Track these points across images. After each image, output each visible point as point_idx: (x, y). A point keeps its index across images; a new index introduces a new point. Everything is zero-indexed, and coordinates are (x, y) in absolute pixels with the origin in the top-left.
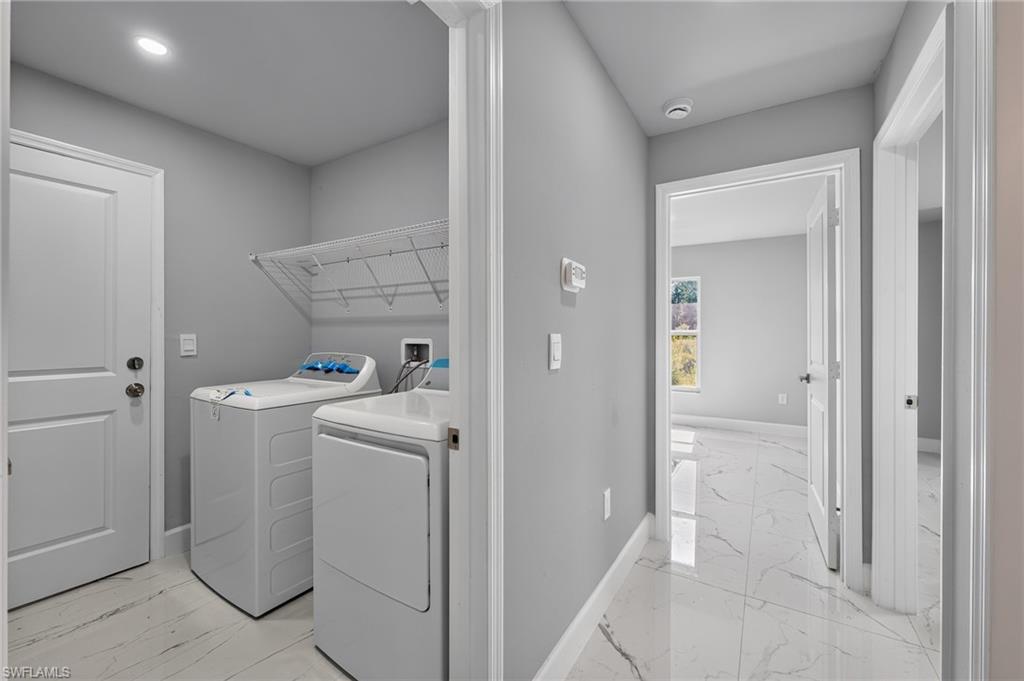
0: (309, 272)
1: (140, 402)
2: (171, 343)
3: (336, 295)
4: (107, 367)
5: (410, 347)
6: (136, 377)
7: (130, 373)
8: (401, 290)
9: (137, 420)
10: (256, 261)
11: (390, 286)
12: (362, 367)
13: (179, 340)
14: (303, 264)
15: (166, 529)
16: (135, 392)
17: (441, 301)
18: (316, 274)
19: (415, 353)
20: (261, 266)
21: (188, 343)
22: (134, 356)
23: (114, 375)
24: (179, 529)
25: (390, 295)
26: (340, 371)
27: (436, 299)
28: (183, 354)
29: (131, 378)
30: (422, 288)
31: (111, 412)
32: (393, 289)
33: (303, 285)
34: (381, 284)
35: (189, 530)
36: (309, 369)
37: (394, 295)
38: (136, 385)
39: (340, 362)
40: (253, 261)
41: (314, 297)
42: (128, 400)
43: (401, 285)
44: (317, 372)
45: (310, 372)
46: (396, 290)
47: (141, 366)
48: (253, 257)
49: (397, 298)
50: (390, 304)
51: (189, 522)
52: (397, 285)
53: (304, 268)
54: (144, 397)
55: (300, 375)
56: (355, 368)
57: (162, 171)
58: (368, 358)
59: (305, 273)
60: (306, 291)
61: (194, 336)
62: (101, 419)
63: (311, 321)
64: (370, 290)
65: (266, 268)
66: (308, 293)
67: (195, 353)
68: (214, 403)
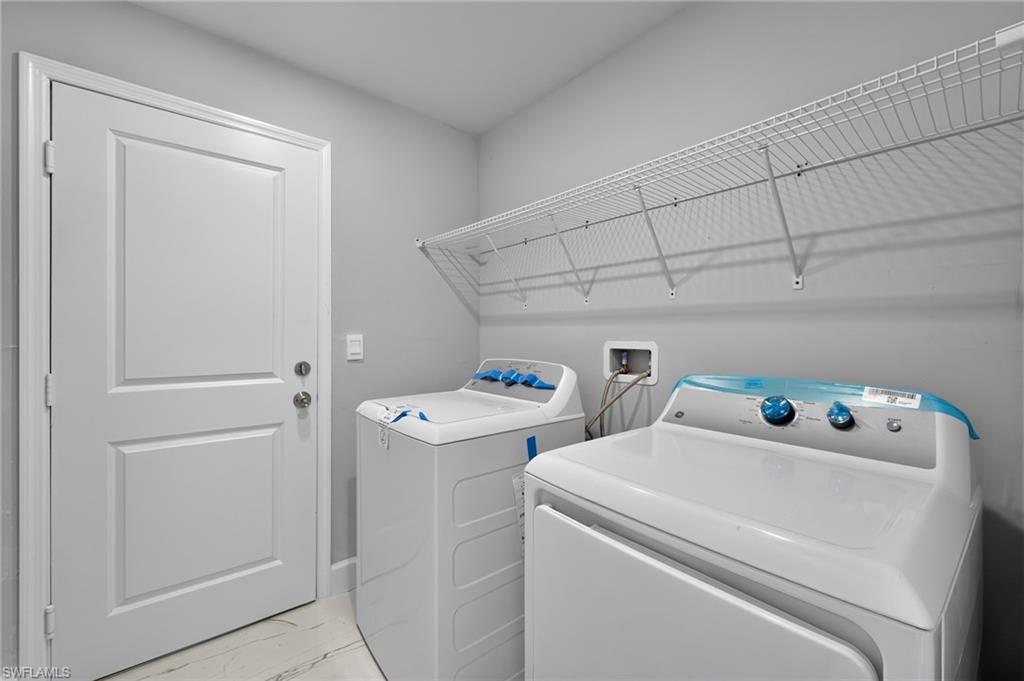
0: (477, 261)
1: (307, 414)
2: (338, 345)
3: (511, 286)
4: (275, 373)
5: (618, 353)
6: (303, 383)
7: (297, 379)
8: (602, 274)
9: (304, 434)
10: (423, 249)
11: (586, 269)
12: (559, 381)
13: (345, 341)
14: (471, 251)
15: (332, 563)
16: (302, 401)
17: (672, 286)
18: (485, 263)
19: (624, 362)
20: (428, 255)
21: (355, 345)
22: (301, 361)
23: (281, 381)
24: (344, 563)
25: (586, 282)
26: (528, 383)
27: (666, 283)
28: (350, 358)
29: (298, 386)
30: (646, 267)
31: (279, 425)
32: (591, 272)
33: (471, 275)
34: (578, 268)
35: (355, 564)
36: (485, 378)
37: (592, 282)
38: (304, 393)
39: (525, 372)
40: (420, 248)
41: (483, 290)
42: (294, 410)
43: (604, 267)
44: (495, 384)
45: (487, 383)
46: (595, 275)
47: (308, 369)
48: (419, 244)
49: (596, 286)
50: (587, 294)
51: (355, 555)
52: (597, 268)
53: (471, 256)
54: (311, 408)
55: (474, 387)
56: (548, 382)
57: (328, 145)
58: (565, 368)
59: (473, 262)
60: (474, 283)
61: (360, 337)
62: (270, 432)
63: (478, 319)
64: (557, 277)
65: (434, 257)
66: (476, 286)
67: (360, 357)
68: (383, 426)
